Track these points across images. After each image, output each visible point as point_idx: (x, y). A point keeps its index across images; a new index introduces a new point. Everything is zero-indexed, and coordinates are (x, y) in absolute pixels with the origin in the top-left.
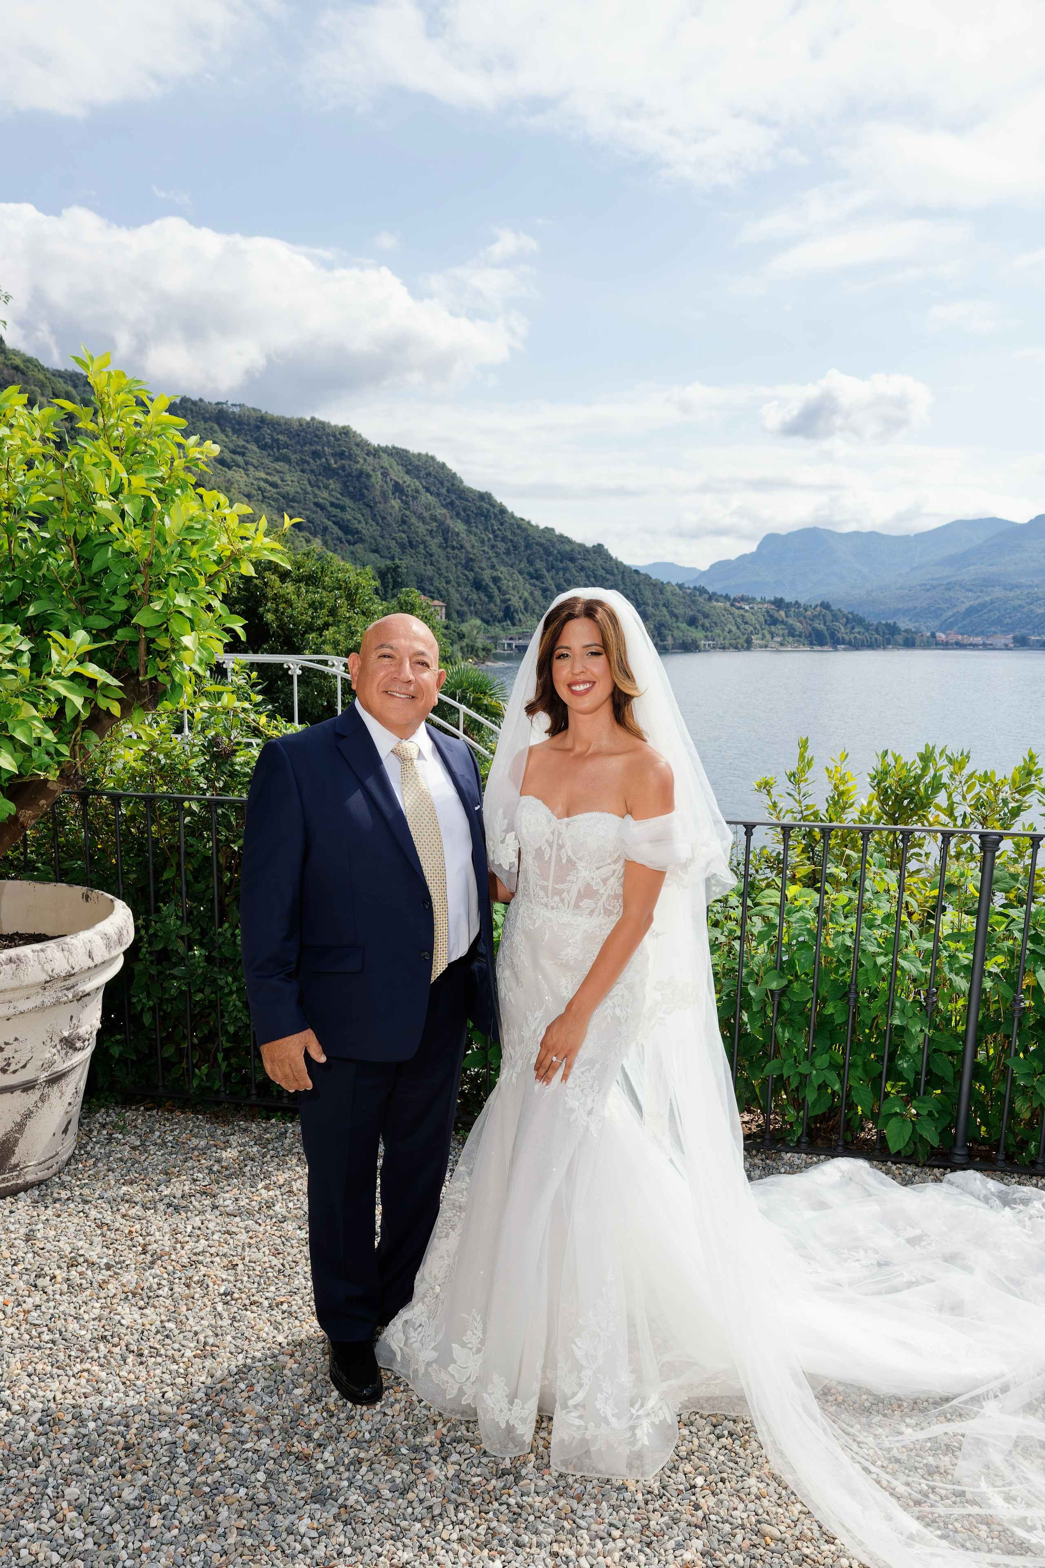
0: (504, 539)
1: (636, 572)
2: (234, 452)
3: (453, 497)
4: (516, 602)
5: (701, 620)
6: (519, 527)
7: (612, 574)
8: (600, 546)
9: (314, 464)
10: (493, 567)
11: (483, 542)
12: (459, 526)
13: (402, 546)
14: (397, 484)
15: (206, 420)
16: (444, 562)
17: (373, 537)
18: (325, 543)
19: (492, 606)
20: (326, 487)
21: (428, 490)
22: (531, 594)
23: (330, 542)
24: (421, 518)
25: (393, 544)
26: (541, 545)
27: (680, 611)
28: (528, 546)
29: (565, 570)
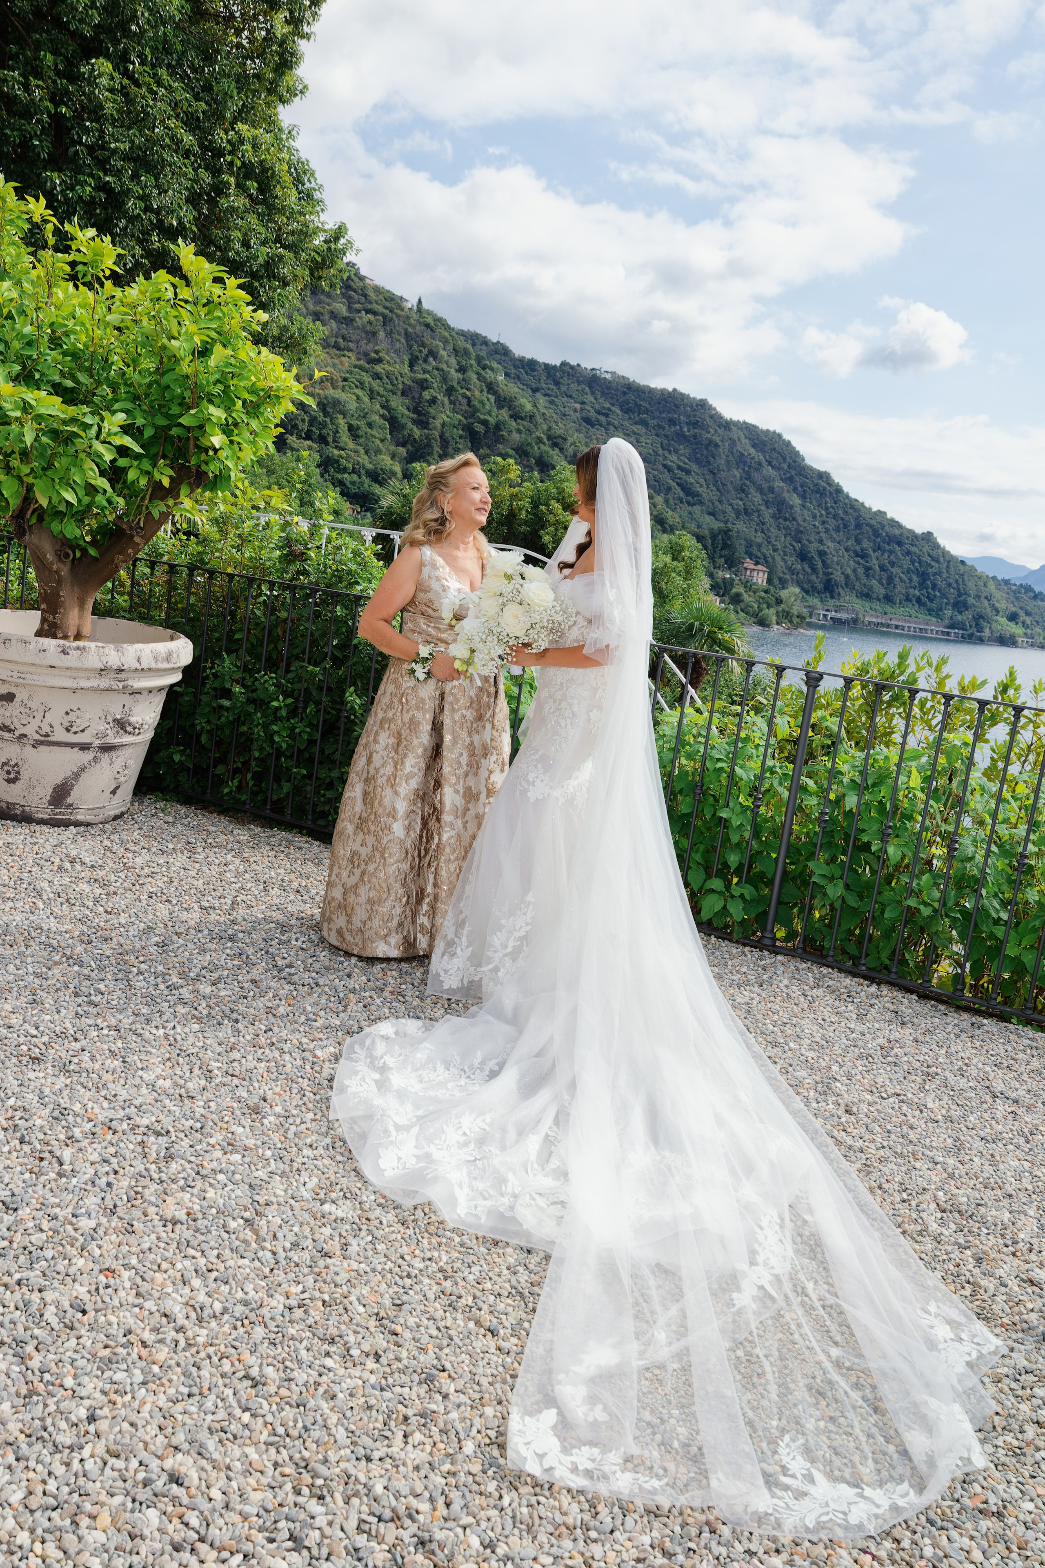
0: (835, 517)
1: (963, 562)
2: (599, 413)
3: (793, 473)
4: (838, 576)
5: (1023, 617)
6: (852, 507)
7: (938, 561)
8: (929, 534)
9: (670, 430)
10: (821, 541)
11: (814, 517)
12: (796, 501)
13: (738, 513)
14: (742, 454)
15: (579, 383)
16: (774, 531)
17: (711, 501)
18: (667, 501)
19: (814, 577)
20: (676, 451)
21: (770, 463)
22: (854, 571)
23: (671, 502)
24: (760, 489)
25: (729, 509)
26: (871, 526)
27: (1002, 605)
28: (858, 526)
29: (891, 552)
